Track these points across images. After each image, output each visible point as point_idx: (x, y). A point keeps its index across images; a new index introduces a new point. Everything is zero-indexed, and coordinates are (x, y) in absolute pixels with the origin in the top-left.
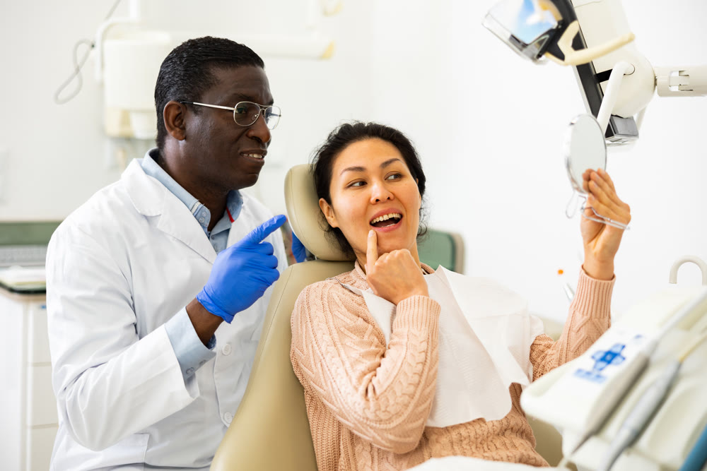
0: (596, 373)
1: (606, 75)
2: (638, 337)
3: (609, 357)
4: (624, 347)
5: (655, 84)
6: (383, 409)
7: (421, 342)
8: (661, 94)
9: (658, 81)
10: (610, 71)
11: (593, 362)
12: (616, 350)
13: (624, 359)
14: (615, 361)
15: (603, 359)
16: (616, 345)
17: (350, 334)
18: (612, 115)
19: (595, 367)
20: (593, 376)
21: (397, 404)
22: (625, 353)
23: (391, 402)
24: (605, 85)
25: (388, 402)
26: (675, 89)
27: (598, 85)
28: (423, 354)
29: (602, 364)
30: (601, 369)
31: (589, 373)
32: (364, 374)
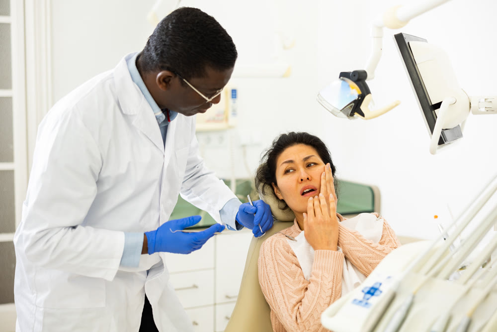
0: (365, 301)
1: (438, 106)
2: (389, 277)
3: (372, 291)
4: (381, 284)
5: (470, 107)
6: (307, 329)
7: (329, 282)
8: (474, 113)
9: (472, 105)
10: (441, 103)
11: (362, 295)
12: (377, 286)
13: (381, 292)
14: (376, 294)
15: (369, 292)
16: (376, 284)
17: (287, 276)
18: (443, 130)
19: (364, 298)
20: (364, 303)
21: (315, 324)
22: (381, 288)
23: (312, 324)
24: (437, 112)
25: (310, 324)
26: (483, 110)
27: (433, 112)
28: (331, 290)
29: (368, 296)
30: (368, 299)
31: (361, 302)
32: (295, 306)
